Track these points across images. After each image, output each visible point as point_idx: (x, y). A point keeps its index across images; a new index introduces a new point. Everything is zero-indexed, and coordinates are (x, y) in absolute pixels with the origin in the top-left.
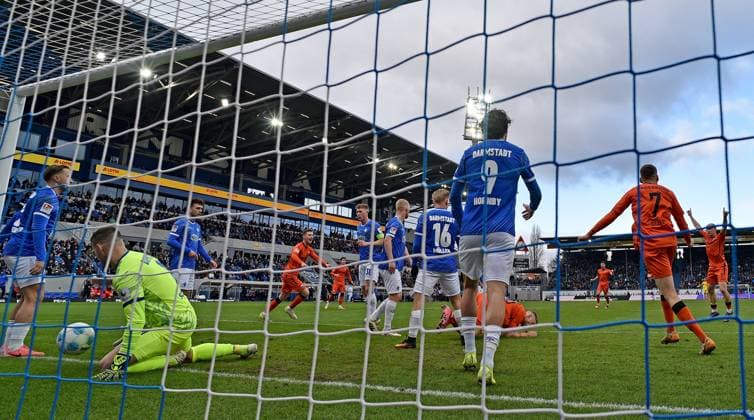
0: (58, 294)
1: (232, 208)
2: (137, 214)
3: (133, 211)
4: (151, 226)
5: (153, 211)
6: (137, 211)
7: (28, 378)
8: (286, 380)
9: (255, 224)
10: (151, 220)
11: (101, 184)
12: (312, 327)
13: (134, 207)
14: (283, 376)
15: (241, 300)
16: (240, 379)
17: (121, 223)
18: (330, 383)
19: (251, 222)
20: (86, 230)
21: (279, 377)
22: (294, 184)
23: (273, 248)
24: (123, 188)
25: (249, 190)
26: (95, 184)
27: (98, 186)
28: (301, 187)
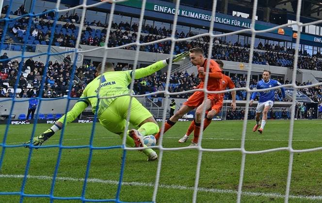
0: (51, 115)
1: (215, 30)
2: (126, 38)
3: (123, 34)
4: (138, 49)
5: (139, 34)
6: (126, 34)
7: (23, 196)
8: (272, 195)
9: (240, 45)
10: (138, 43)
11: (88, 9)
12: (286, 144)
13: (123, 31)
14: (269, 192)
15: (228, 118)
16: (227, 194)
17: (109, 46)
18: (315, 197)
19: (237, 44)
20: (77, 54)
21: (266, 192)
22: (277, 7)
23: (250, 68)
24: (108, 12)
25: (234, 13)
26: (82, 8)
27: (84, 11)
28: (285, 10)
